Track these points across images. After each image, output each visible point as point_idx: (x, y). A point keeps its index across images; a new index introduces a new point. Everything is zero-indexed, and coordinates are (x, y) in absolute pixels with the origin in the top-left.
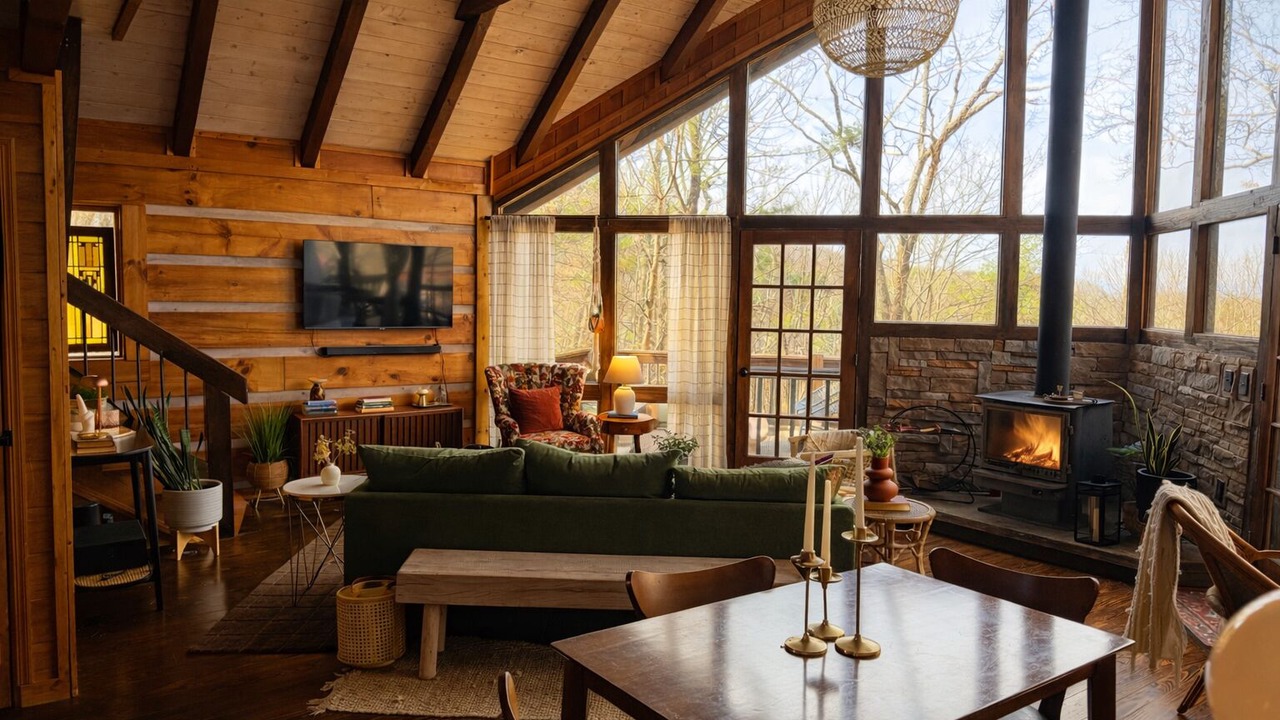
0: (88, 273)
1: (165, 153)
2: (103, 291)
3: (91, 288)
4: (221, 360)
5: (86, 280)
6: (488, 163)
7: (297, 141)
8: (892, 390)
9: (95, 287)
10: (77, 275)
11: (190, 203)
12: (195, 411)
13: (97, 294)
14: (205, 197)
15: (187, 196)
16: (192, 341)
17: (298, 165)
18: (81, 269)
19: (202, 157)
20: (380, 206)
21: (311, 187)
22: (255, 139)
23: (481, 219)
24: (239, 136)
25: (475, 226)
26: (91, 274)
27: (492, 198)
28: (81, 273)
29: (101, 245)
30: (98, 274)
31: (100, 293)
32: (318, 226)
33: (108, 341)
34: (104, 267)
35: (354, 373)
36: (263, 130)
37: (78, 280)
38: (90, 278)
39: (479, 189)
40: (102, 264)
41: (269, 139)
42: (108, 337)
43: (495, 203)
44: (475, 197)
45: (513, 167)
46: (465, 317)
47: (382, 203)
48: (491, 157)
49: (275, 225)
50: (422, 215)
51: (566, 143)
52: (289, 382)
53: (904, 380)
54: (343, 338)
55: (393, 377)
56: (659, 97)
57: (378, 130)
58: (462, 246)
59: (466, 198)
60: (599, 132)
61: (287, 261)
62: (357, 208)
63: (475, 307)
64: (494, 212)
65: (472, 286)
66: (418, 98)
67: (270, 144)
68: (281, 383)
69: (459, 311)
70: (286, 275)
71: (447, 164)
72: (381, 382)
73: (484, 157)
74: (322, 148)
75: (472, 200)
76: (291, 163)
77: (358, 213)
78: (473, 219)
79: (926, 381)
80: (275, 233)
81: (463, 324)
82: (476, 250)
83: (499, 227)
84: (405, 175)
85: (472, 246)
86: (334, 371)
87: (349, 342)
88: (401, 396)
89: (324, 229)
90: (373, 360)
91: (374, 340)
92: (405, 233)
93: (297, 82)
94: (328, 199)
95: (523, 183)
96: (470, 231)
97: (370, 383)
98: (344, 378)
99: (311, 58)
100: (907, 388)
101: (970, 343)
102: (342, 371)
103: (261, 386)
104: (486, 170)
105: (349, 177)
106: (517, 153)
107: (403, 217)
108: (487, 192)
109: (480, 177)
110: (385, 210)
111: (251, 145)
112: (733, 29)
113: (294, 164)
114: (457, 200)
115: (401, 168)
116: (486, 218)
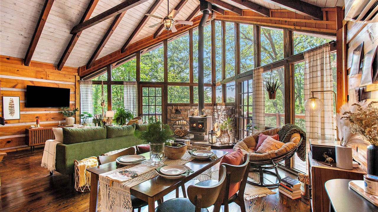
6: (79, 68)
7: (23, 59)
8: (172, 117)
17: (23, 65)
20: (49, 77)
21: (28, 71)
22: (9, 57)
23: (77, 81)
24: (4, 56)
25: (75, 83)
27: (80, 76)
32: (30, 81)
35: (41, 118)
36: (12, 55)
39: (77, 74)
41: (14, 58)
43: (81, 78)
44: (75, 76)
45: (85, 69)
46: (73, 104)
47: (49, 76)
48: (80, 67)
49: (16, 80)
50: (61, 79)
51: (99, 65)
52: (20, 121)
53: (174, 115)
54: (38, 109)
55: (53, 119)
56: (121, 56)
57: (48, 58)
58: (72, 87)
59: (73, 76)
60: (107, 63)
61: (20, 89)
62: (42, 77)
63: (75, 101)
64: (81, 80)
65: (74, 97)
66: (60, 51)
67: (14, 59)
68: (18, 121)
69: (71, 102)
70: (20, 93)
71: (67, 68)
72: (49, 120)
73: (78, 67)
74: (31, 61)
75: (74, 76)
76: (21, 64)
77: (42, 78)
78: (75, 81)
79: (178, 115)
80: (16, 82)
81: (72, 106)
82: (76, 88)
83: (83, 83)
84: (56, 70)
85: (74, 87)
86: (35, 118)
87: (40, 110)
88: (55, 123)
89: (32, 82)
90: (47, 115)
91: (47, 110)
92: (56, 84)
93: (23, 44)
94: (33, 74)
95: (88, 73)
96: (74, 84)
97: (46, 120)
98: (37, 119)
99: (27, 38)
100: (175, 116)
101: (186, 107)
102: (37, 117)
103: (11, 122)
104: (78, 70)
105: (40, 69)
106: (87, 66)
107: (55, 79)
108: (79, 75)
109: (77, 71)
110: (50, 78)
111: (8, 59)
112: (137, 44)
113: (22, 65)
114: (71, 77)
115: (55, 68)
116: (78, 81)
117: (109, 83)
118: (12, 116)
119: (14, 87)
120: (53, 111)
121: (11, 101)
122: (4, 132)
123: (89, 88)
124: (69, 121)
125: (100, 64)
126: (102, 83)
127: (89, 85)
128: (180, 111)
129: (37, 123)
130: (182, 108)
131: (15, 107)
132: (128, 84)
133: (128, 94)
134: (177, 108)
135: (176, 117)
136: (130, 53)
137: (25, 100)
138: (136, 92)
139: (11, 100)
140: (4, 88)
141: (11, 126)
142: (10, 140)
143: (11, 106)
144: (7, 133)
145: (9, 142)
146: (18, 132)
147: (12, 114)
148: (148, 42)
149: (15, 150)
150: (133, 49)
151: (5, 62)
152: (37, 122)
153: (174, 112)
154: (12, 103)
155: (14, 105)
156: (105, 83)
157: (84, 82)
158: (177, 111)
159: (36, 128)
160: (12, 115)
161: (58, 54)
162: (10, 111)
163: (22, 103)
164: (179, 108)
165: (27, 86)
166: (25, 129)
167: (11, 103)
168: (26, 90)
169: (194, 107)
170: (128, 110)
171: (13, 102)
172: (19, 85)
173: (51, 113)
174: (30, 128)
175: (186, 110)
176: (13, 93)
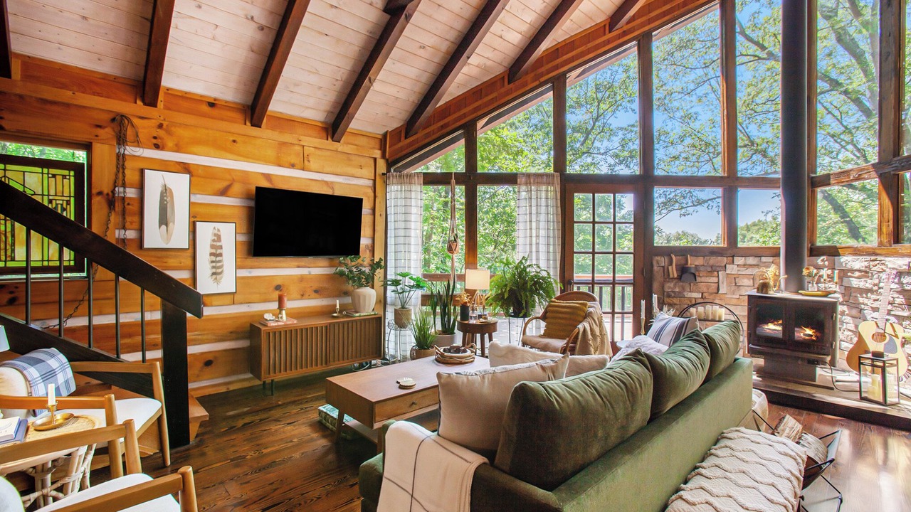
0: (58, 202)
1: (136, 103)
2: (73, 219)
3: (61, 216)
4: (180, 279)
5: (56, 208)
6: (385, 135)
7: (248, 106)
8: (668, 292)
9: (65, 214)
10: (46, 203)
11: (157, 147)
12: (152, 323)
13: (67, 220)
14: (170, 144)
15: (155, 141)
16: (158, 264)
17: (248, 124)
18: (51, 198)
19: (169, 109)
20: (309, 161)
21: (259, 142)
22: (215, 100)
23: (379, 175)
24: (201, 96)
25: (375, 181)
26: (61, 202)
27: (387, 160)
28: (50, 201)
29: (72, 179)
30: (68, 202)
31: (69, 220)
32: (263, 174)
33: (75, 263)
34: (75, 197)
35: (287, 289)
36: (222, 93)
37: (48, 207)
38: (59, 206)
39: (377, 154)
40: (72, 194)
41: (226, 102)
42: (75, 260)
43: (389, 165)
44: (375, 160)
45: (403, 138)
46: (367, 246)
47: (310, 159)
48: (387, 132)
49: (229, 171)
50: (339, 170)
51: (441, 123)
52: (237, 297)
53: (675, 285)
54: (280, 262)
55: (316, 291)
56: (508, 93)
57: (311, 102)
58: (365, 194)
59: (368, 160)
60: (465, 115)
61: (238, 200)
62: (293, 161)
63: (373, 239)
64: (388, 170)
65: (371, 223)
66: (344, 77)
67: (227, 106)
68: (232, 298)
69: (364, 241)
70: (236, 211)
71: (357, 134)
72: (307, 296)
73: (382, 131)
74: (268, 113)
75: (372, 162)
76: (243, 122)
77: (293, 166)
78: (373, 174)
79: (688, 285)
80: (228, 177)
81: (366, 251)
82: (375, 197)
83: (395, 181)
84: (327, 139)
85: (372, 194)
86: (272, 288)
87: (284, 265)
88: (322, 306)
89: (268, 177)
90: (302, 279)
91: (303, 264)
92: (326, 183)
93: (253, 51)
94: (271, 153)
95: (410, 150)
96: (370, 183)
97: (299, 296)
98: (280, 293)
99: (266, 29)
100: (677, 290)
101: (713, 260)
102: (278, 288)
103: (215, 300)
104: (383, 141)
105: (287, 138)
106: (406, 128)
107: (325, 170)
108: (383, 156)
109: (378, 146)
110: (313, 164)
111: (212, 105)
112: (556, 52)
113: (245, 124)
114: (363, 161)
115: (324, 135)
116: (383, 174)
117: (471, 179)
118: (216, 283)
119: (223, 192)
120: (315, 269)
121: (215, 235)
122: (196, 333)
123: (413, 195)
124: (361, 301)
125: (446, 121)
126: (453, 180)
127: (413, 188)
128: (693, 271)
129: (281, 307)
130: (699, 261)
131: (224, 255)
132: (532, 181)
133: (531, 214)
134: (683, 262)
135: (679, 292)
136: (537, 83)
137: (249, 233)
138: (557, 207)
139: (216, 232)
140: (198, 196)
141: (215, 313)
142: (210, 357)
143: (214, 251)
144: (205, 337)
145: (208, 363)
146: (231, 333)
147: (218, 277)
148: (590, 45)
149: (223, 389)
150: (543, 69)
151: (204, 115)
152: (281, 301)
153: (676, 276)
154: (218, 244)
155: (221, 247)
156: (460, 179)
157: (400, 176)
158: (683, 270)
159: (280, 323)
160: (216, 279)
161: (339, 85)
162: (213, 267)
163: (242, 243)
164: (693, 262)
165: (257, 188)
166: (249, 325)
167: (215, 243)
168: (252, 204)
169: (740, 258)
170: (539, 267)
171: (219, 238)
172: (237, 188)
173: (312, 273)
174: (264, 323)
175: (713, 270)
176: (220, 211)
